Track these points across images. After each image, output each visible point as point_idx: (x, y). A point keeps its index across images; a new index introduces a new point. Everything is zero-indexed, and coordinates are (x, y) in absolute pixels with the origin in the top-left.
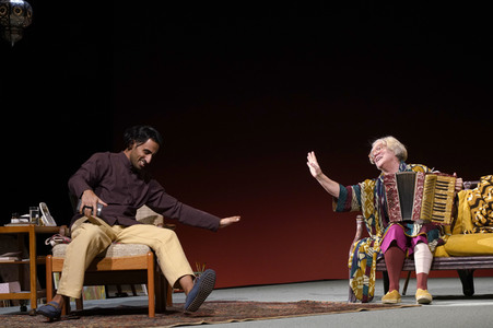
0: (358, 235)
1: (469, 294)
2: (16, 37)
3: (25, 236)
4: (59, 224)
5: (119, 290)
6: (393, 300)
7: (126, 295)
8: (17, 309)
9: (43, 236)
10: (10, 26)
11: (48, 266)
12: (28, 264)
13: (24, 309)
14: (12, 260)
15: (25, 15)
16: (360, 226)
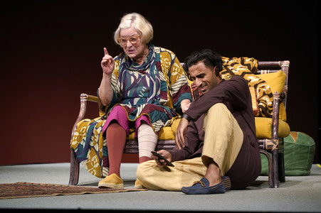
0: (81, 114)
16: (83, 106)
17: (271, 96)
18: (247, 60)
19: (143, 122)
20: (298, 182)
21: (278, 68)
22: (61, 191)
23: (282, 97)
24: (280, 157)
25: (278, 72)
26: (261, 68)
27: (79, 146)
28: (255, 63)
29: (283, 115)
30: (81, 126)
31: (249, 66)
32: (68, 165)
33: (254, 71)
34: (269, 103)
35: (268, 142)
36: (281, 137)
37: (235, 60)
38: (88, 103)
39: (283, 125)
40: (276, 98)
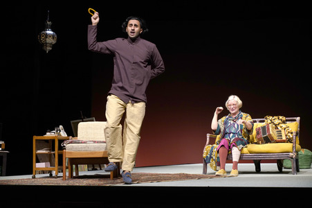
0: (207, 143)
1: (258, 171)
2: (49, 48)
3: (53, 141)
4: (68, 136)
5: (93, 166)
6: (221, 174)
7: (96, 170)
8: (48, 175)
9: (61, 141)
10: (46, 43)
11: (64, 155)
12: (54, 154)
13: (51, 175)
14: (47, 152)
15: (53, 38)
16: (208, 139)
17: (292, 133)
18: (281, 117)
19: (233, 146)
20: (305, 172)
21: (295, 120)
22: (199, 177)
23: (297, 134)
24: (297, 161)
25: (295, 122)
26: (287, 121)
27: (207, 157)
28: (284, 119)
29: (298, 142)
30: (207, 148)
31: (281, 120)
32: (202, 165)
33: (284, 122)
34: (291, 137)
35: (291, 154)
36: (297, 152)
37: (275, 117)
38: (210, 138)
39: (298, 146)
40: (294, 134)
